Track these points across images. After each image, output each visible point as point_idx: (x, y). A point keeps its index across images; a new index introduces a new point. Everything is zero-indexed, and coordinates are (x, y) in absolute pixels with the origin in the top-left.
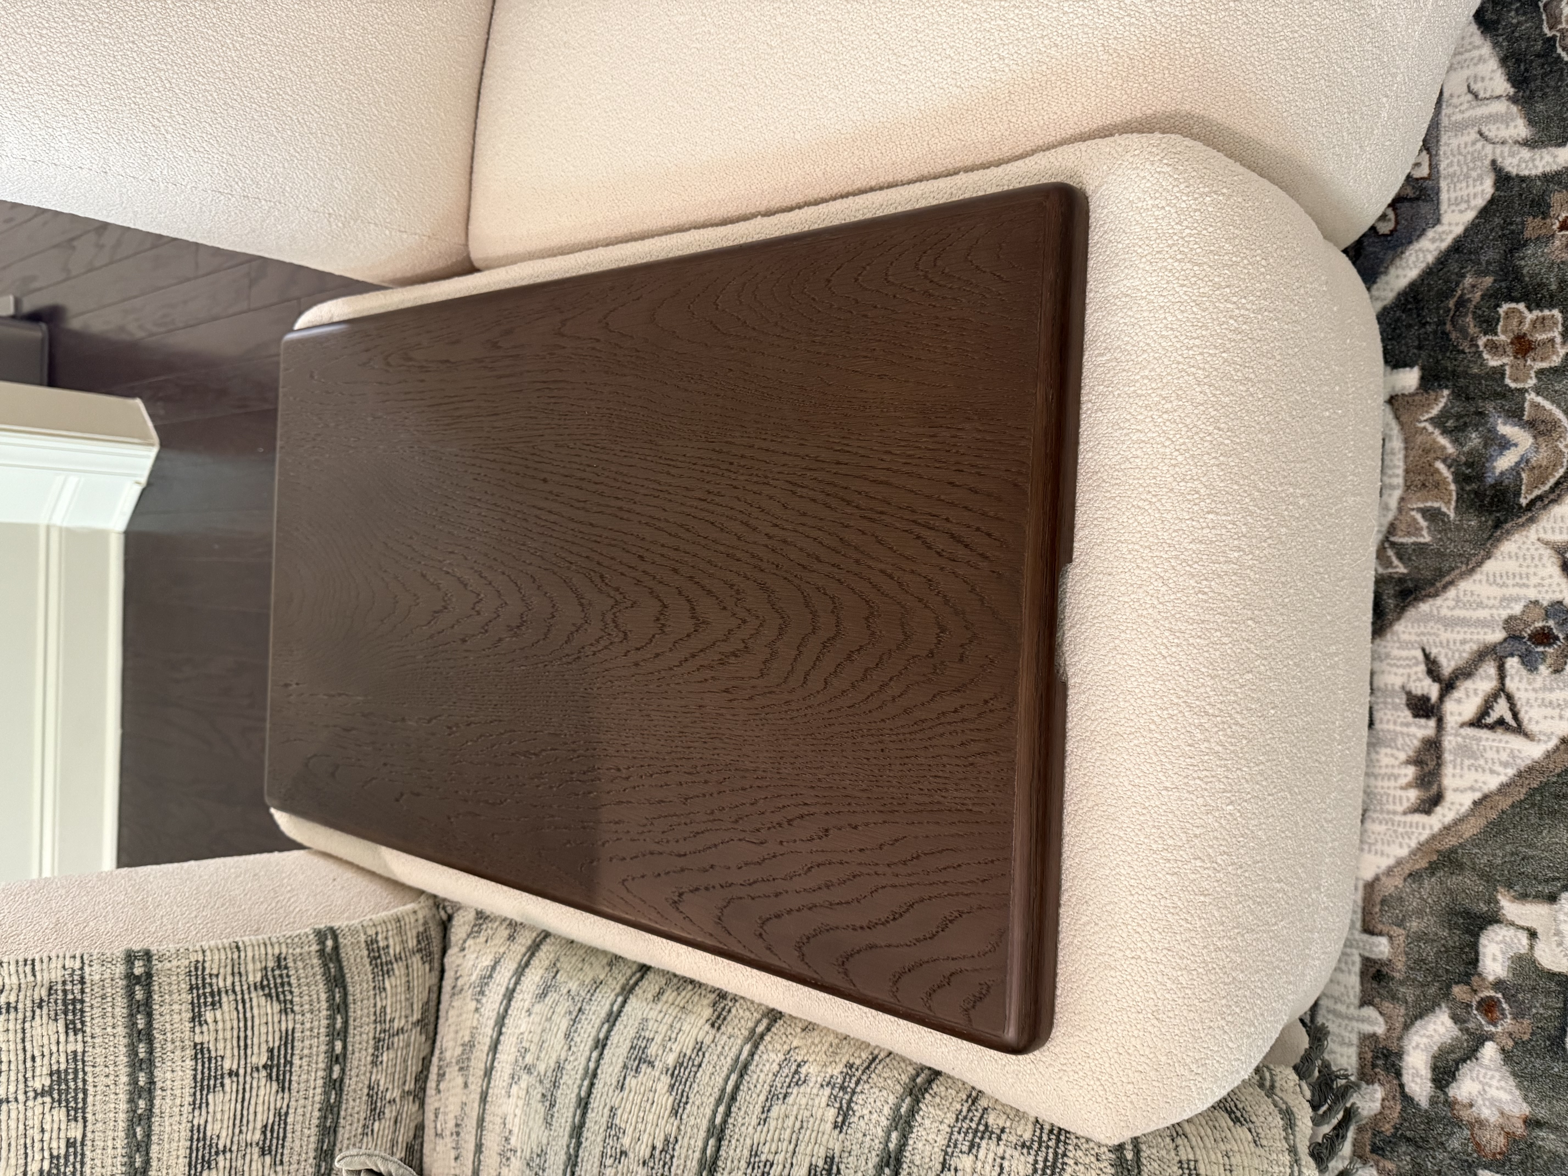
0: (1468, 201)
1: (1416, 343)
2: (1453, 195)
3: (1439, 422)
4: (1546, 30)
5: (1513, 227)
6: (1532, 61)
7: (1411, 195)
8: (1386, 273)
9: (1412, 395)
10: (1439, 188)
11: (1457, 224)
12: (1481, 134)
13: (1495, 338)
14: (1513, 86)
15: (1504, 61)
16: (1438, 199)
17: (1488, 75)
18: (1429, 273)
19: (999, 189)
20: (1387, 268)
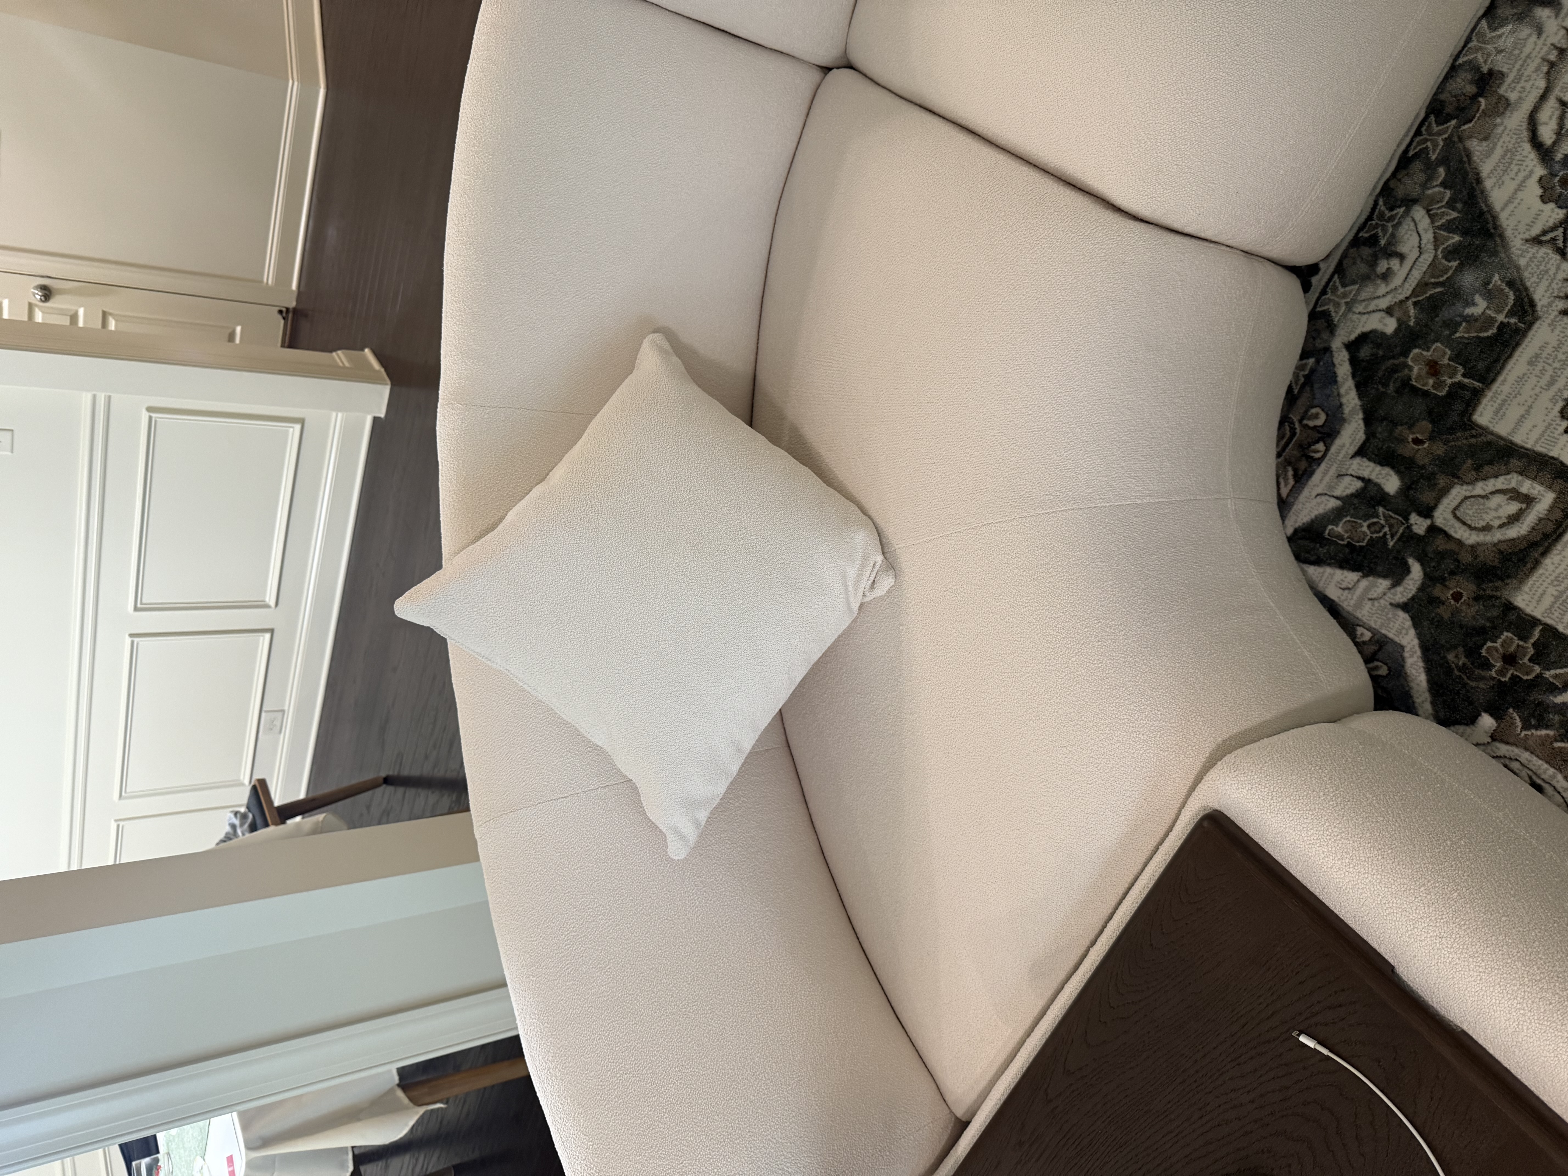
0: (1403, 628)
1: (1466, 703)
2: (1393, 631)
3: (1526, 726)
4: (1342, 543)
5: (1436, 620)
6: (1352, 557)
7: (1376, 648)
8: (1411, 688)
9: (1498, 727)
10: (1384, 635)
11: (1412, 640)
12: (1371, 599)
13: (1496, 668)
14: (1358, 571)
15: (1341, 567)
16: (1390, 639)
17: (1342, 577)
18: (1428, 671)
19: (1182, 840)
20: (1408, 686)
